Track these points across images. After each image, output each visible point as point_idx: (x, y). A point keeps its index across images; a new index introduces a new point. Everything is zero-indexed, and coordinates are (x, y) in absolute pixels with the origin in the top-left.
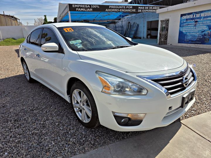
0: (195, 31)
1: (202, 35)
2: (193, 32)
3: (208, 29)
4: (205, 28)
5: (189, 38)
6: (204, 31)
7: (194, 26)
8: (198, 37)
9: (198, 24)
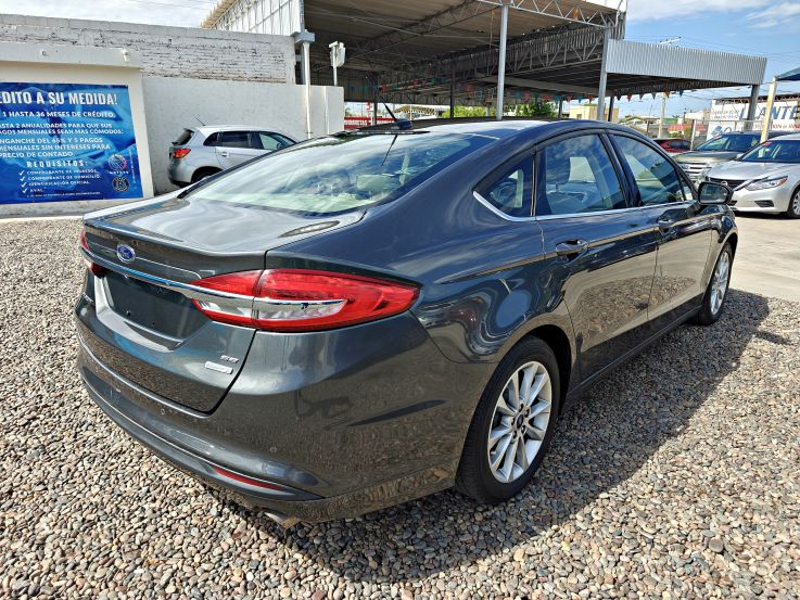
0: (60, 154)
1: (98, 169)
2: (51, 159)
3: (114, 150)
4: (100, 144)
5: (44, 179)
6: (102, 154)
7: (52, 135)
8: (82, 174)
9: (68, 128)
